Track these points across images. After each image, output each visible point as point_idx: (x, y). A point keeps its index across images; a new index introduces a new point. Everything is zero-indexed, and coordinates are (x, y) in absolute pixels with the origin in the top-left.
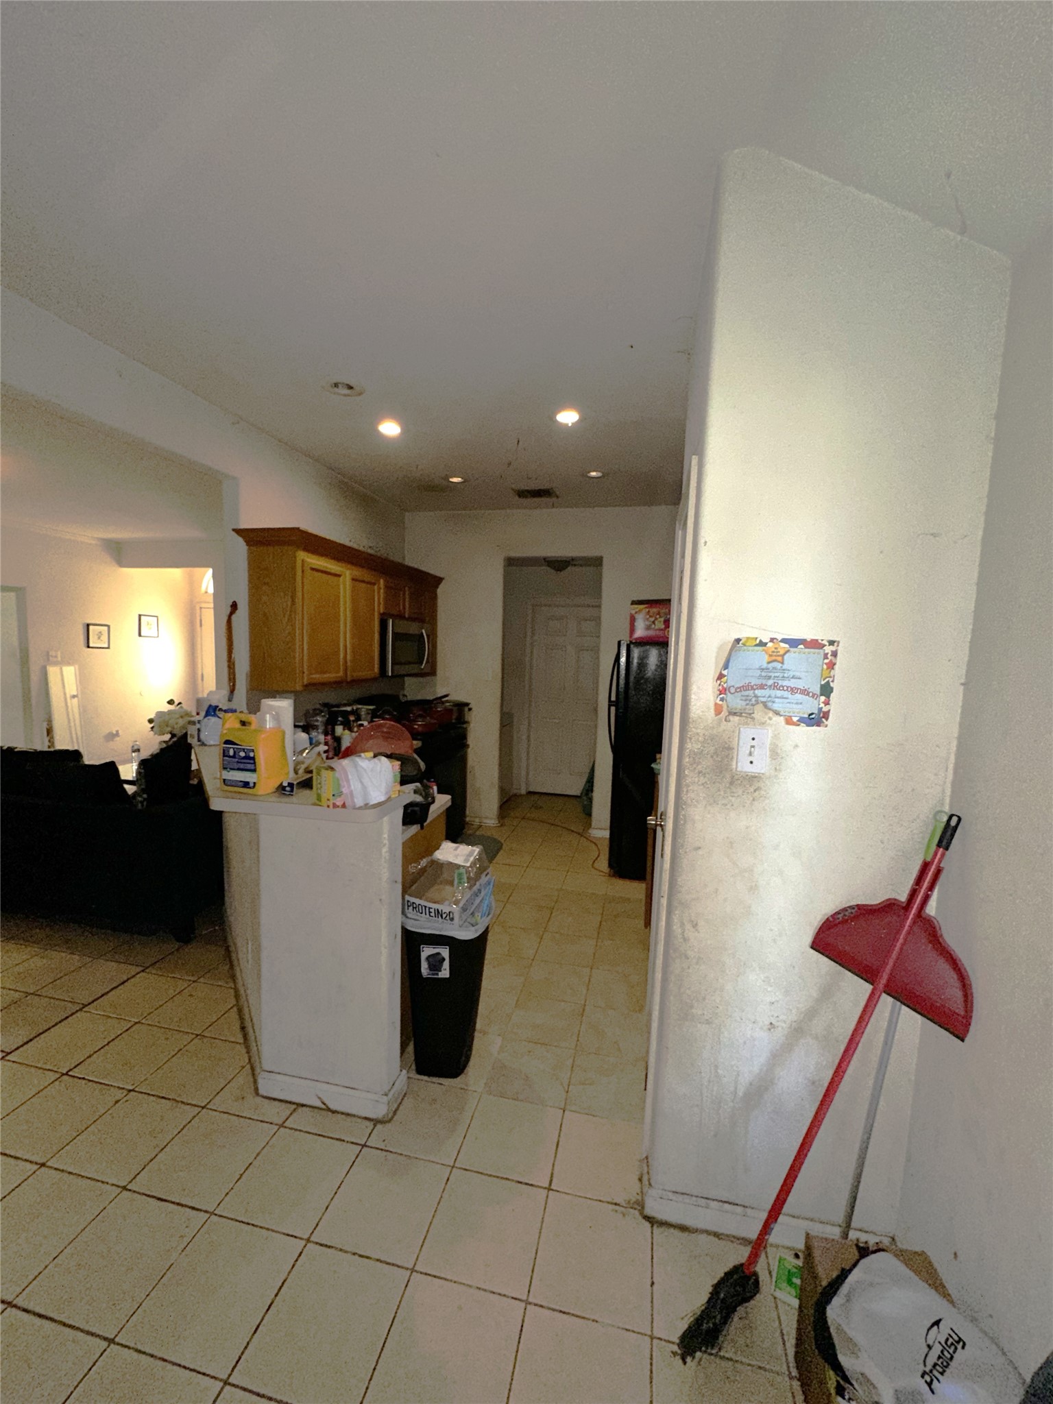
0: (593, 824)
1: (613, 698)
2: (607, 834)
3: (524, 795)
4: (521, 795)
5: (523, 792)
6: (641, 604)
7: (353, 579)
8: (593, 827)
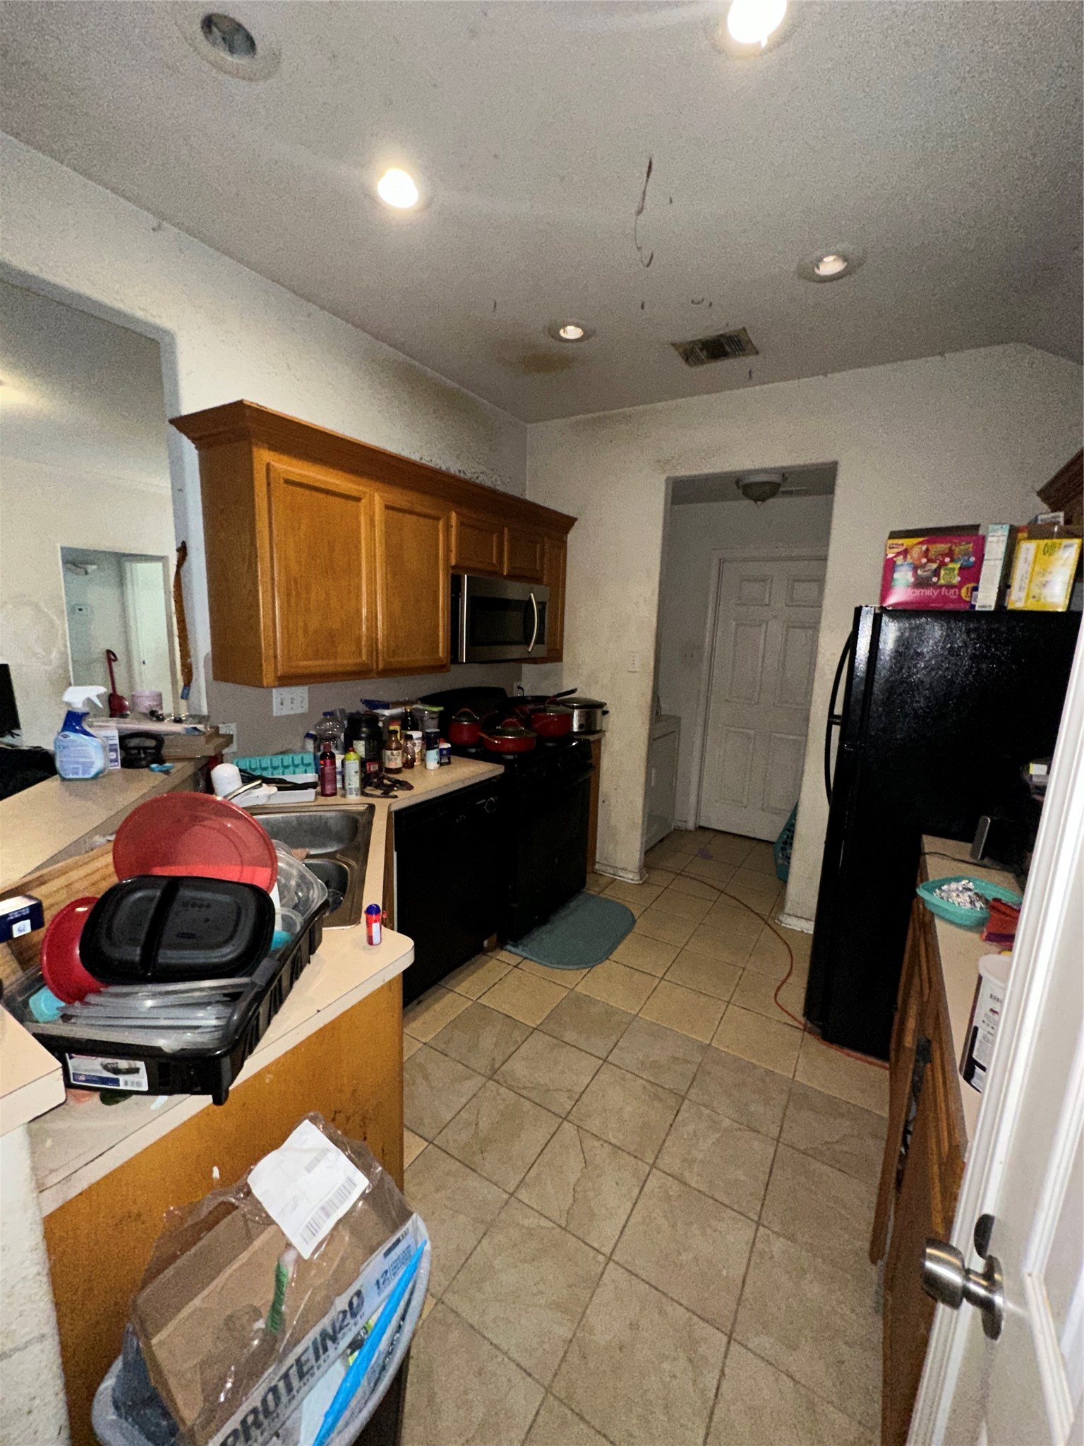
0: (789, 906)
1: (838, 710)
2: (809, 927)
3: (690, 831)
4: (687, 831)
5: (691, 825)
6: (911, 537)
7: (387, 507)
8: (787, 910)
